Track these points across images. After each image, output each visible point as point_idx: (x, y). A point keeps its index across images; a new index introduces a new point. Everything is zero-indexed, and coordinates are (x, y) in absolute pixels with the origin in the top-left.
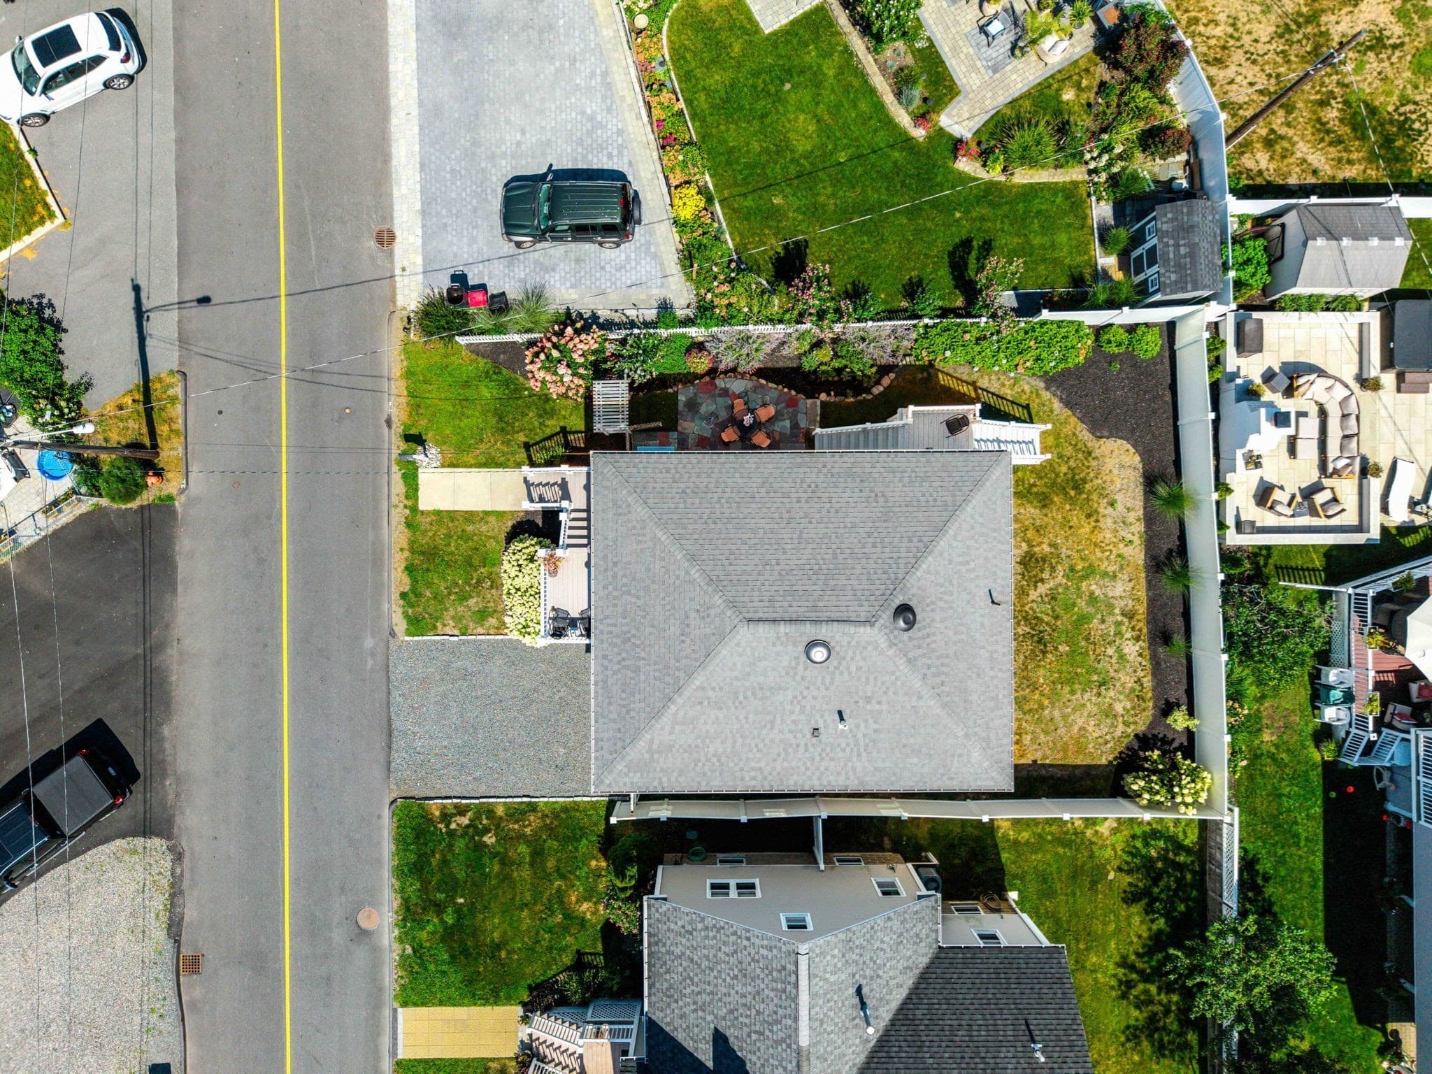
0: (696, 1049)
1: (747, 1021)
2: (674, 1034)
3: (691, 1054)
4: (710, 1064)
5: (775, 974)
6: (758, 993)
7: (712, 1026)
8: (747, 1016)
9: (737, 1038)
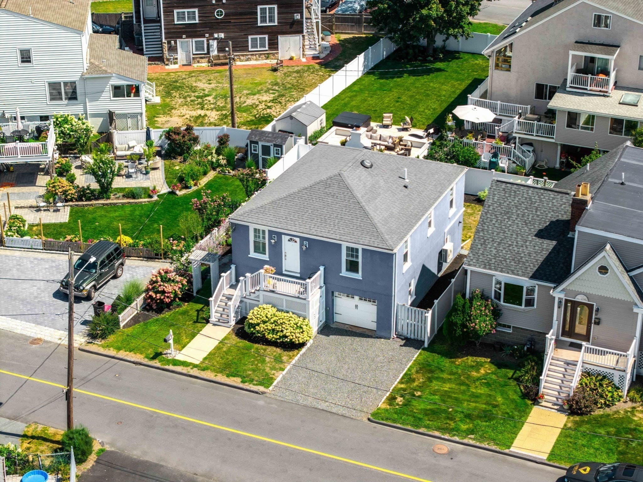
0: (547, 250)
1: (530, 217)
2: (540, 262)
3: (550, 253)
4: (554, 243)
5: (507, 195)
6: (516, 206)
7: (534, 237)
8: (528, 216)
9: (540, 224)
